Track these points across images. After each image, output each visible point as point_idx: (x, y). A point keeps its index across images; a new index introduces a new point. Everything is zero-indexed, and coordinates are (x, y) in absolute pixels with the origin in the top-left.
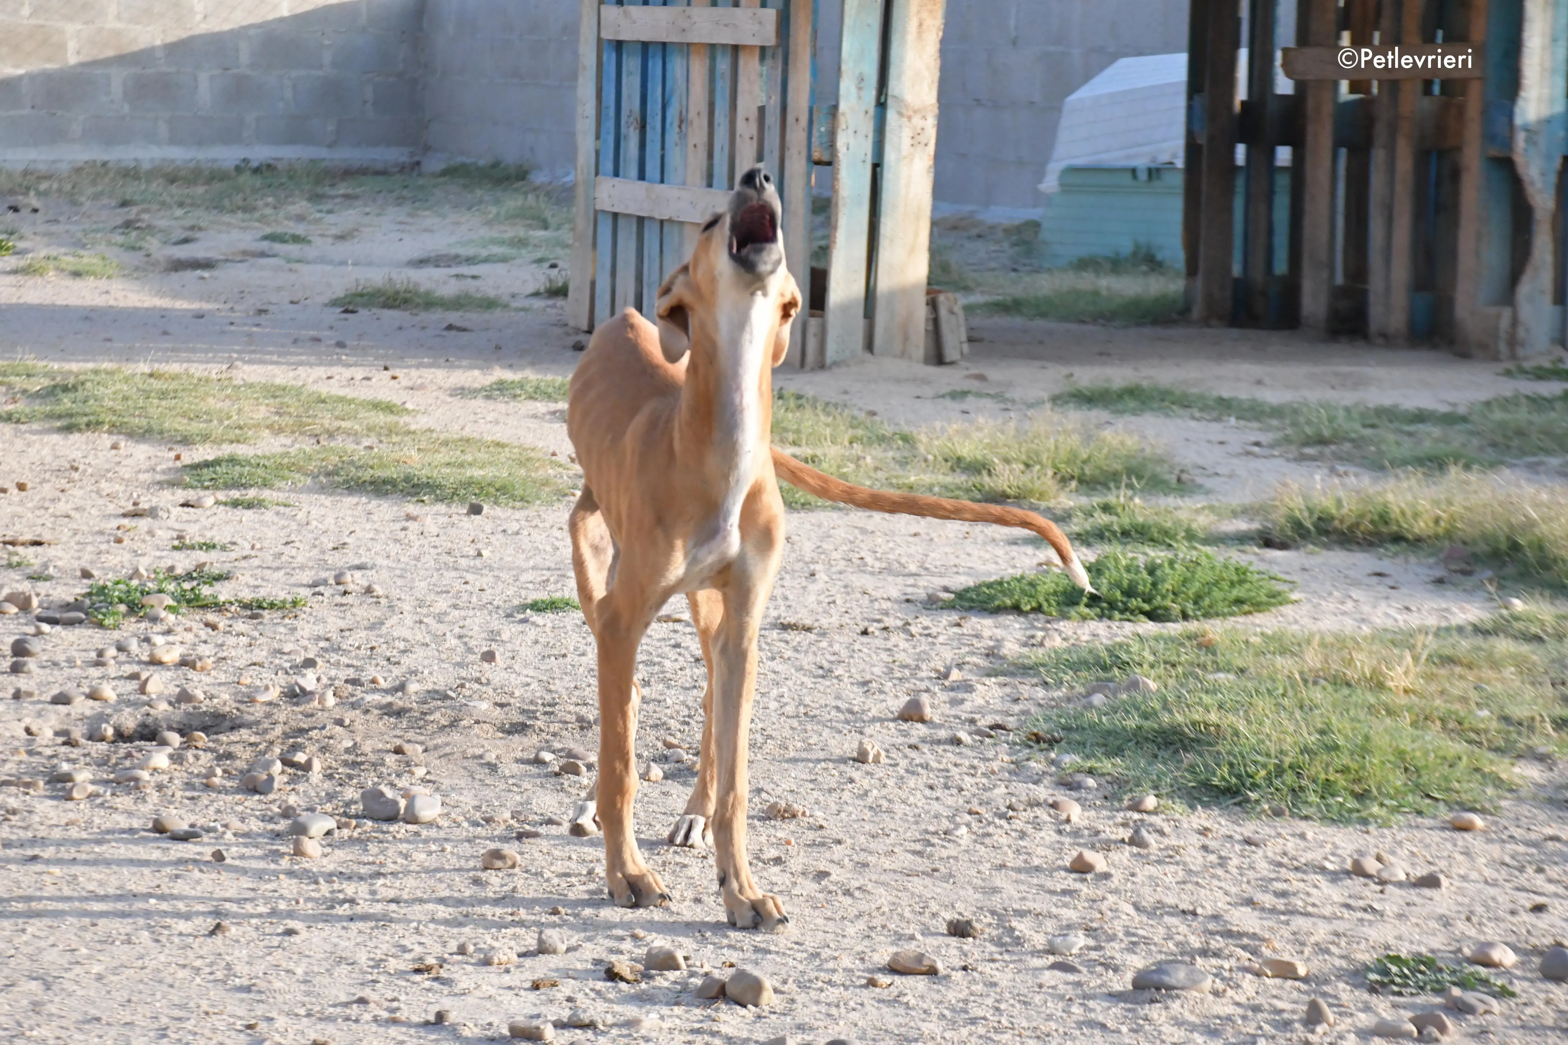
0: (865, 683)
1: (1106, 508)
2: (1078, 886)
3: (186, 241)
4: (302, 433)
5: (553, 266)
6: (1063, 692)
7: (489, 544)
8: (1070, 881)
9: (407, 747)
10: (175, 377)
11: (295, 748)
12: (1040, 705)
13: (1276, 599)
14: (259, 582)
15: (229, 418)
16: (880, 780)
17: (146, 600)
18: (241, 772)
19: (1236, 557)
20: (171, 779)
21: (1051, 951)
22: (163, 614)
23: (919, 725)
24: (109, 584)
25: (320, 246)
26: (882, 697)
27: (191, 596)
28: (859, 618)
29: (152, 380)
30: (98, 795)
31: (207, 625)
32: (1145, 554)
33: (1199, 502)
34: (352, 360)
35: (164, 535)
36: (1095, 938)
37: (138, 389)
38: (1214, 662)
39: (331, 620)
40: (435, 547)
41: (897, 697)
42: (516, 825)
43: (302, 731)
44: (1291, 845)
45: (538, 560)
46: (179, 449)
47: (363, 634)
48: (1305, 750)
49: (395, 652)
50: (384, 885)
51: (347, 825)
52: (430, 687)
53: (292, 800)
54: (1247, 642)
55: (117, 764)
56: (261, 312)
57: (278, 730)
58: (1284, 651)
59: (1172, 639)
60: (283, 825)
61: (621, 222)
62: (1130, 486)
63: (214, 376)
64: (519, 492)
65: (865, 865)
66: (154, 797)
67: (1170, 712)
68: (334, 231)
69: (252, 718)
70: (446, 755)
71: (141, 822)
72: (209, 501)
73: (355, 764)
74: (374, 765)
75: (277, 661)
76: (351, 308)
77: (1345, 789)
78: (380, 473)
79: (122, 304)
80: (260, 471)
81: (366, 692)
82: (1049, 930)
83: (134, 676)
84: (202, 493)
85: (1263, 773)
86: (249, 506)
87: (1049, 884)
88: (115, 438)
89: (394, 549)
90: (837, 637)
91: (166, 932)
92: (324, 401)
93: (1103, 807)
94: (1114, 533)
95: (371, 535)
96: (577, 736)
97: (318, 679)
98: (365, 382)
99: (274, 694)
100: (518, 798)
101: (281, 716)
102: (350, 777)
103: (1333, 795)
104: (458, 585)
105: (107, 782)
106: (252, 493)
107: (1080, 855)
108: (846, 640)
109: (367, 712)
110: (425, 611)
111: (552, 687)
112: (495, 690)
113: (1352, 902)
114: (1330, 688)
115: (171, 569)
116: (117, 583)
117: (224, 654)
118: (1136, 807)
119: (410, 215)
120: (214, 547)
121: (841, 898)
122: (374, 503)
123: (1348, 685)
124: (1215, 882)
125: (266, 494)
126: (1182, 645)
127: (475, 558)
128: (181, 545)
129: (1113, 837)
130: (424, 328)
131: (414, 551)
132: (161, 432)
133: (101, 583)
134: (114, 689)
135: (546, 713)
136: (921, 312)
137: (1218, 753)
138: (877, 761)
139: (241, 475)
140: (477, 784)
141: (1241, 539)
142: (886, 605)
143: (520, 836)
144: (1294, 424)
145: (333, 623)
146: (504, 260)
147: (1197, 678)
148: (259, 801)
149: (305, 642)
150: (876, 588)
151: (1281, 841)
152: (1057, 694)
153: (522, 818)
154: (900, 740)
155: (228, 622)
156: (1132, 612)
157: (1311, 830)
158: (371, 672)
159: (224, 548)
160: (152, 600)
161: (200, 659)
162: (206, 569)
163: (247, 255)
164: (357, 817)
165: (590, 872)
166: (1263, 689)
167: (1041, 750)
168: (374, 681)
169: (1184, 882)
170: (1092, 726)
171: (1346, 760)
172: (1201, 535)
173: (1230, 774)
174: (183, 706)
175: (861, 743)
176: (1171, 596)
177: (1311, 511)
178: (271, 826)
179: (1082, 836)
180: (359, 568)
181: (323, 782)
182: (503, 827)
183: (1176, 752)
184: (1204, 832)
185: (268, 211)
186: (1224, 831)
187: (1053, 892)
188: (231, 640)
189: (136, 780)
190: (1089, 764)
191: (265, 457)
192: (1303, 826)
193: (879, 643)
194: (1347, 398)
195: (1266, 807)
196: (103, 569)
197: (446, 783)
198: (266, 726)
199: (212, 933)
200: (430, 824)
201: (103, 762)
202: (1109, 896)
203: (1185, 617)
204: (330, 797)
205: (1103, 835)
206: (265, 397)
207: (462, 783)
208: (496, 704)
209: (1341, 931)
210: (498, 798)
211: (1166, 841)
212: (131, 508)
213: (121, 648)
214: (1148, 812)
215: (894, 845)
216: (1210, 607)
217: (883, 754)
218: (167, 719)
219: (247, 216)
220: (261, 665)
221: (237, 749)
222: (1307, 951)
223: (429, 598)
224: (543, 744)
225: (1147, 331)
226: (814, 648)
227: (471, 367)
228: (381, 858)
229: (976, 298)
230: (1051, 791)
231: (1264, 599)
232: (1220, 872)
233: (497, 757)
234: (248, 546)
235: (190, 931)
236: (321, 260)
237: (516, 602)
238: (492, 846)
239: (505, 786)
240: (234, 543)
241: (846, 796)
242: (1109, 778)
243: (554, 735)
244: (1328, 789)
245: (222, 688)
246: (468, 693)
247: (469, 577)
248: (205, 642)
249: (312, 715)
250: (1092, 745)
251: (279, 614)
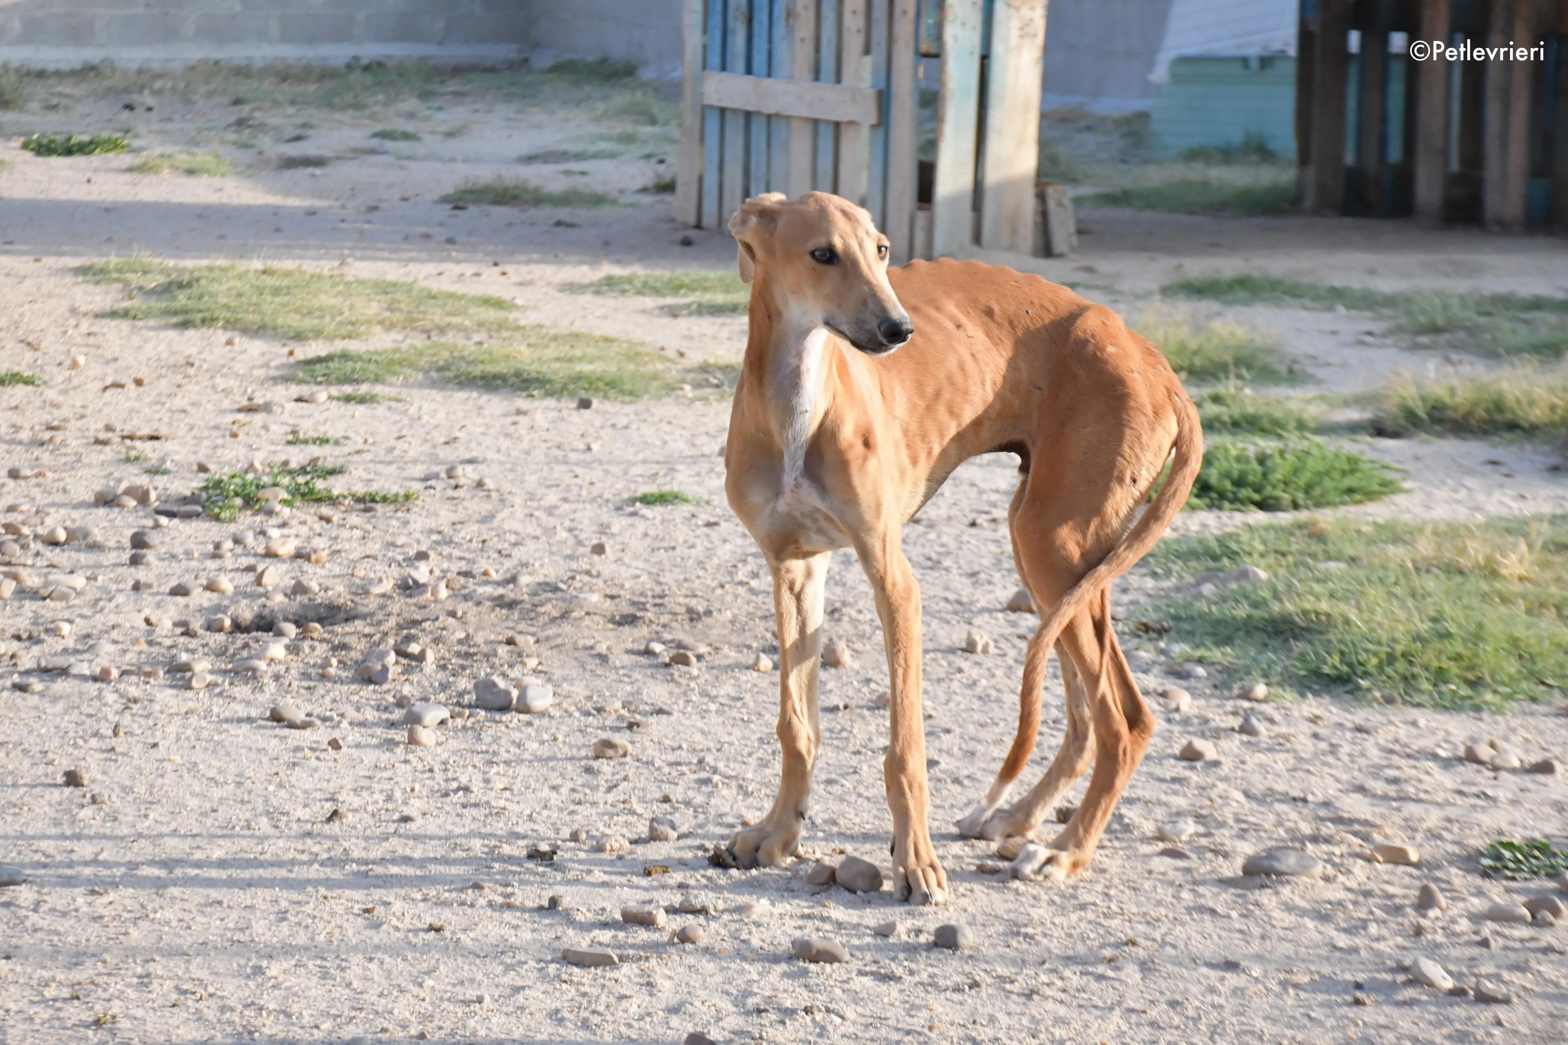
0: (973, 574)
1: (1216, 399)
2: (1188, 773)
3: (298, 138)
4: (414, 329)
5: (661, 162)
6: (1173, 581)
7: (598, 438)
8: (1180, 769)
9: (519, 639)
10: (288, 274)
11: (409, 639)
12: (1149, 595)
13: (1388, 488)
14: (372, 476)
15: (341, 314)
16: (989, 670)
17: (260, 494)
18: (356, 662)
19: (1348, 446)
20: (287, 670)
21: (1161, 837)
22: (278, 508)
23: (1028, 616)
24: (225, 478)
25: (430, 143)
26: (991, 587)
27: (304, 489)
28: (967, 510)
29: (265, 277)
30: (216, 685)
31: (321, 518)
32: (1255, 444)
33: (1311, 392)
34: (462, 256)
35: (278, 430)
36: (1204, 825)
37: (252, 286)
38: (1325, 551)
39: (443, 513)
40: (545, 441)
41: (1005, 587)
42: (627, 715)
43: (415, 623)
44: (1403, 732)
45: (647, 454)
46: (292, 345)
47: (475, 527)
48: (1418, 638)
49: (506, 545)
50: (498, 773)
51: (460, 715)
52: (540, 579)
53: (407, 690)
54: (1358, 532)
55: (234, 655)
56: (373, 209)
57: (392, 622)
58: (1396, 539)
59: (1283, 529)
60: (397, 714)
61: (729, 117)
62: (1239, 377)
63: (326, 272)
64: (627, 387)
65: (973, 754)
66: (271, 687)
67: (1280, 601)
68: (444, 128)
69: (366, 610)
70: (557, 646)
71: (259, 711)
72: (322, 396)
73: (467, 655)
74: (487, 656)
75: (390, 554)
76: (461, 204)
77: (1458, 676)
78: (491, 369)
79: (235, 201)
80: (372, 367)
81: (479, 584)
82: (1159, 817)
83: (251, 569)
84: (315, 388)
85: (1374, 661)
86: (362, 400)
87: (1159, 772)
88: (229, 334)
89: (505, 443)
90: (945, 529)
91: (285, 818)
92: (434, 297)
93: (1212, 696)
94: (1223, 423)
95: (481, 429)
96: (687, 627)
97: (431, 572)
98: (476, 279)
99: (387, 586)
100: (629, 688)
101: (394, 607)
102: (463, 668)
103: (1446, 682)
104: (568, 479)
105: (225, 672)
106: (364, 389)
107: (1190, 745)
108: (954, 531)
109: (479, 604)
110: (535, 504)
111: (662, 579)
112: (605, 582)
113: (1465, 789)
114: (1443, 576)
115: (286, 463)
116: (233, 477)
117: (339, 547)
118: (1246, 695)
119: (519, 112)
120: (327, 441)
121: (950, 786)
122: (485, 398)
123: (1461, 572)
124: (1326, 769)
125: (378, 389)
126: (1292, 534)
127: (584, 452)
128: (295, 439)
129: (1223, 725)
130: (532, 224)
131: (525, 445)
132: (275, 328)
133: (217, 477)
134: (231, 580)
135: (655, 605)
136: (1029, 204)
137: (1329, 641)
138: (985, 651)
139: (354, 371)
140: (588, 675)
141: (1353, 429)
142: (994, 497)
143: (631, 726)
144: (1408, 313)
145: (445, 516)
146: (612, 156)
147: (1308, 567)
148: (375, 691)
149: (417, 535)
150: (984, 480)
151: (1392, 728)
152: (1167, 584)
153: (633, 708)
154: (1009, 630)
155: (341, 516)
156: (1242, 503)
157: (1424, 718)
158: (482, 565)
159: (337, 443)
160: (266, 494)
161: (315, 551)
162: (320, 463)
163: (358, 152)
164: (470, 706)
165: (701, 761)
166: (1374, 578)
167: (1150, 640)
168: (485, 573)
169: (1294, 770)
170: (1202, 616)
171: (1459, 648)
172: (1312, 424)
173: (1342, 662)
174: (299, 598)
175: (969, 634)
176: (1282, 486)
177: (1423, 399)
178: (385, 716)
179: (1192, 725)
180: (471, 461)
181: (437, 672)
182: (614, 716)
183: (1286, 641)
184: (1314, 720)
185: (378, 108)
186: (1335, 719)
187: (1162, 780)
188: (345, 534)
189: (254, 670)
190: (1198, 653)
191: (376, 352)
192: (1414, 713)
193: (988, 534)
194: (1462, 286)
195: (1377, 694)
196: (219, 463)
197: (557, 674)
198: (380, 617)
199: (330, 819)
200: (543, 714)
201: (221, 653)
202: (1219, 784)
203: (1296, 506)
204: (444, 687)
205: (1213, 724)
206: (377, 294)
207: (573, 673)
208: (606, 596)
209: (1453, 817)
210: (609, 688)
211: (1276, 729)
212: (245, 403)
213: (237, 541)
214: (1258, 701)
215: (1002, 734)
216: (1322, 496)
217: (992, 644)
218: (283, 610)
219: (358, 113)
220: (375, 558)
221: (352, 641)
222: (1419, 837)
223: (540, 491)
224: (654, 636)
225: (1259, 221)
226: (922, 540)
227: (580, 263)
228: (495, 747)
229: (1085, 190)
230: (1160, 680)
231: (1377, 488)
232: (1331, 759)
233: (608, 648)
234: (360, 441)
235: (307, 817)
236: (431, 157)
237: (626, 495)
238: (604, 735)
239: (615, 677)
240: (347, 438)
241: (955, 686)
242: (1219, 667)
243: (664, 626)
244: (1440, 676)
245: (337, 580)
246: (578, 585)
247: (579, 470)
248: (320, 535)
249: (425, 607)
250: (1202, 635)
251: (392, 507)
